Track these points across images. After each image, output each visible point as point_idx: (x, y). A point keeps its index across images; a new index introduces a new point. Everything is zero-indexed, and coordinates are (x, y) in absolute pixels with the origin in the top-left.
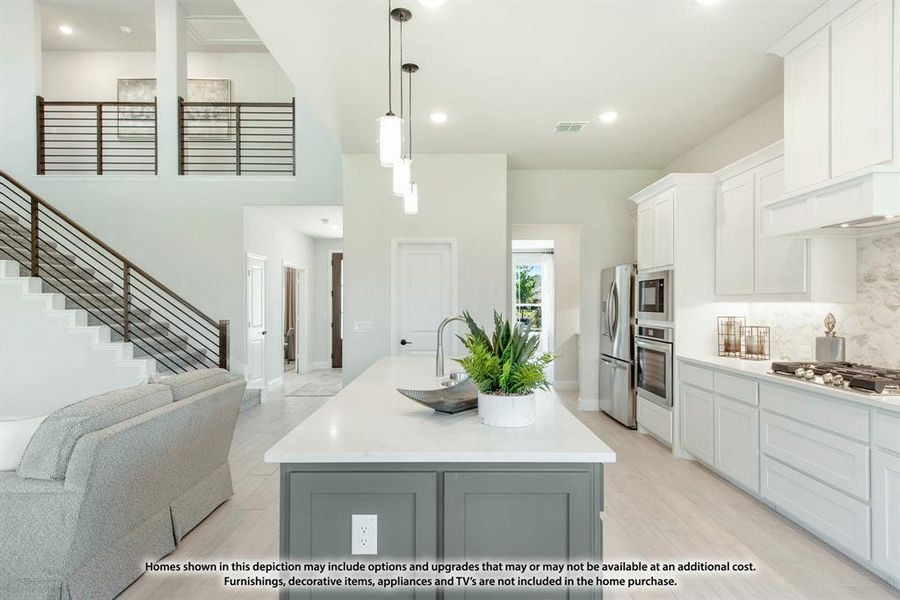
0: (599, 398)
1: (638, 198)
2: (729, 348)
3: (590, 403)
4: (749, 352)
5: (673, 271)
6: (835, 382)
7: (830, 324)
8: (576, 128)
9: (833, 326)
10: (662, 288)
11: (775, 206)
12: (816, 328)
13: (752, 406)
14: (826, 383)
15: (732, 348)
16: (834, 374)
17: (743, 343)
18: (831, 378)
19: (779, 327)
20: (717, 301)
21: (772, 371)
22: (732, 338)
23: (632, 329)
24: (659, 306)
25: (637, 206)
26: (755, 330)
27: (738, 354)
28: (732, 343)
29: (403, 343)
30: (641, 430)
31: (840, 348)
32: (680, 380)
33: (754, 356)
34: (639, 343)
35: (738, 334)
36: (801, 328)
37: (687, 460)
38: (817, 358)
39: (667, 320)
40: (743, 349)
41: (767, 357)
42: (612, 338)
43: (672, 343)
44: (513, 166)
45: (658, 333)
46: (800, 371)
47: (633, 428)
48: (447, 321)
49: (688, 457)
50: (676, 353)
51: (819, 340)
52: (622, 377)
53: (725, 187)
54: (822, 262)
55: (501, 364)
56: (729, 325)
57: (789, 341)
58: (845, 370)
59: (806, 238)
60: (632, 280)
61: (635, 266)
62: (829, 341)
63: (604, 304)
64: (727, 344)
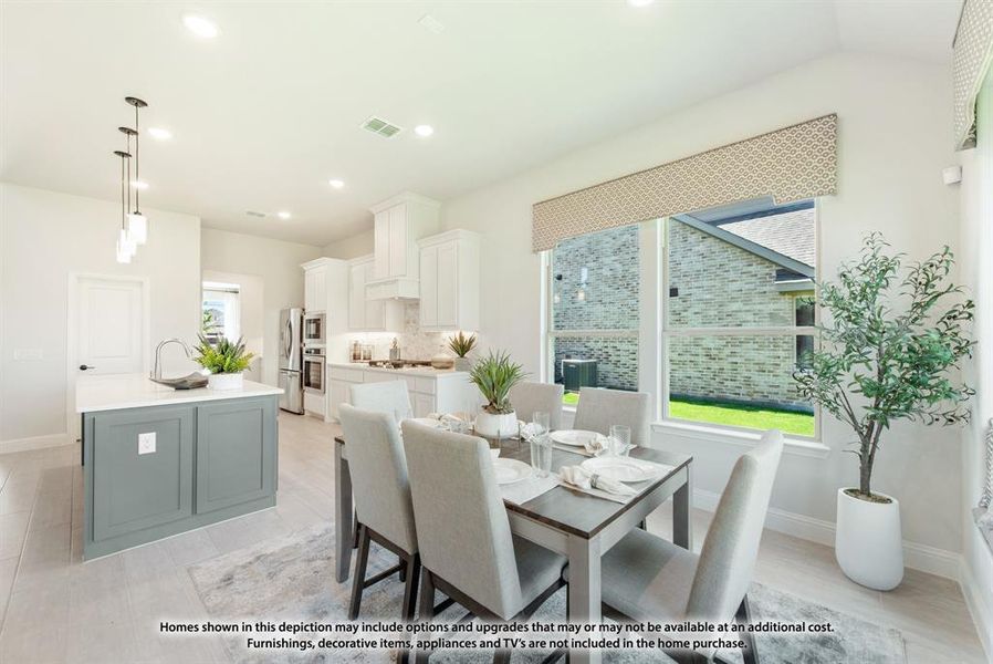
1: (306, 267)
5: (326, 314)
7: (395, 343)
8: (262, 216)
10: (319, 324)
12: (389, 344)
15: (357, 357)
17: (362, 354)
19: (377, 345)
20: (349, 332)
21: (369, 365)
22: (357, 352)
23: (301, 350)
24: (317, 336)
25: (304, 272)
27: (359, 360)
28: (357, 354)
29: (83, 368)
30: (306, 414)
31: (399, 353)
32: (329, 377)
34: (306, 358)
35: (359, 349)
36: (384, 345)
38: (390, 358)
39: (322, 343)
40: (362, 358)
42: (288, 357)
43: (325, 357)
44: (205, 226)
45: (317, 351)
47: (302, 414)
48: (162, 344)
50: (327, 362)
51: (391, 349)
52: (295, 382)
53: (353, 270)
54: (391, 315)
55: (225, 359)
56: (355, 345)
57: (379, 351)
59: (384, 302)
60: (302, 318)
61: (304, 310)
62: (394, 351)
63: (282, 334)
64: (354, 356)
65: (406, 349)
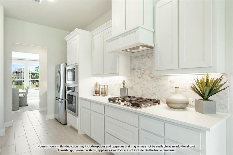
0: (55, 114)
1: (67, 38)
2: (96, 93)
3: (51, 116)
4: (102, 94)
5: (78, 65)
6: (127, 104)
7: (124, 84)
9: (125, 84)
10: (74, 72)
11: (109, 41)
12: (120, 85)
13: (102, 114)
14: (125, 105)
15: (97, 93)
16: (127, 101)
17: (100, 91)
18: (126, 103)
19: (110, 85)
20: (92, 77)
21: (108, 101)
22: (97, 89)
23: (65, 87)
26: (104, 86)
27: (99, 94)
28: (97, 91)
30: (68, 125)
31: (127, 91)
32: (81, 105)
33: (104, 95)
34: (68, 93)
35: (99, 88)
36: (116, 85)
37: (83, 135)
38: (121, 95)
39: (76, 83)
40: (100, 93)
41: (107, 95)
42: (59, 91)
43: (78, 92)
46: (117, 101)
47: (65, 124)
49: (83, 134)
50: (79, 96)
51: (121, 89)
52: (61, 106)
53: (95, 37)
54: (123, 62)
56: (96, 85)
57: (113, 89)
58: (129, 99)
59: (118, 54)
60: (65, 69)
61: (66, 64)
62: (124, 90)
63: (56, 78)
64: (96, 91)
65: (132, 88)
